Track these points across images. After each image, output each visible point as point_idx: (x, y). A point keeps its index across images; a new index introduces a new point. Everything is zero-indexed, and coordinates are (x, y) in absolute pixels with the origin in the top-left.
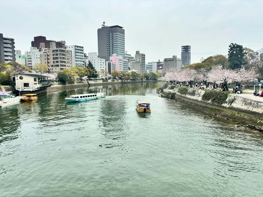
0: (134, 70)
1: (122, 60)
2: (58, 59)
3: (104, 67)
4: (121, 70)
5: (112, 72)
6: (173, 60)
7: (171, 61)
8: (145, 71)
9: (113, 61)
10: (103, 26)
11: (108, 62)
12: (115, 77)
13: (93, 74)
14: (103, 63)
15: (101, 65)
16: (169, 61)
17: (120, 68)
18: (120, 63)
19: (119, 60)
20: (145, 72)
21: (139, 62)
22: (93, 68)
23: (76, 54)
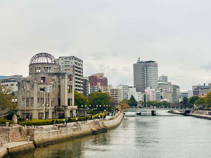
0: (166, 99)
1: (155, 92)
2: (114, 95)
3: (140, 98)
4: (154, 100)
5: (147, 101)
6: (209, 88)
7: (207, 89)
8: (177, 99)
9: (148, 93)
10: (138, 61)
11: (143, 94)
12: (150, 105)
13: (135, 104)
14: (140, 95)
15: (138, 96)
16: (204, 89)
17: (153, 98)
18: (153, 95)
19: (152, 92)
20: (177, 101)
21: (170, 92)
22: (134, 100)
23: (124, 91)
